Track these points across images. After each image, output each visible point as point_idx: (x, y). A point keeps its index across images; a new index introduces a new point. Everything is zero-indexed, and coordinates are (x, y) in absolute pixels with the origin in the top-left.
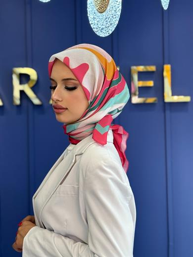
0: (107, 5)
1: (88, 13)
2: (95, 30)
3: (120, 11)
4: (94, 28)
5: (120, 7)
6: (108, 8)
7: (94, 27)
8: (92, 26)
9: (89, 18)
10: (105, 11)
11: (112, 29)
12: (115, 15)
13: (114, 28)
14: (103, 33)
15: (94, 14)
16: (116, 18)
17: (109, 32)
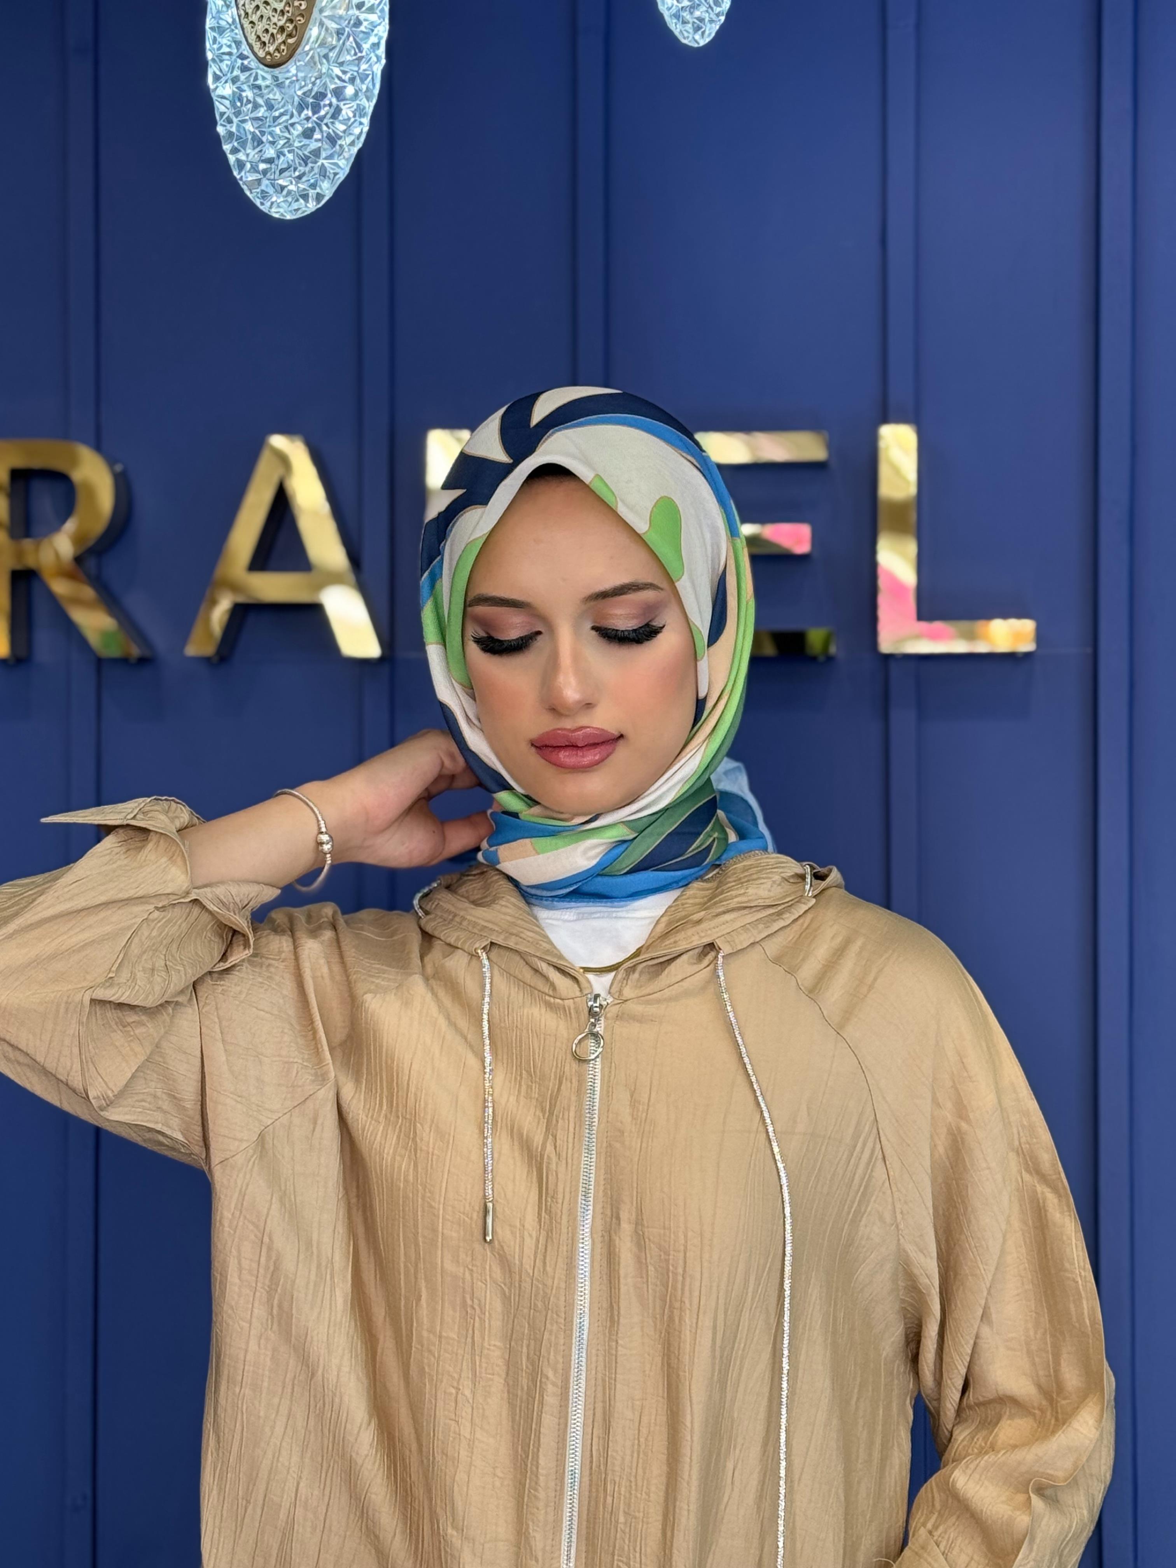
0: (307, 14)
1: (212, 69)
2: (245, 178)
3: (382, 51)
4: (241, 165)
5: (383, 31)
6: (314, 32)
7: (242, 156)
8: (227, 147)
9: (215, 98)
10: (292, 52)
11: (337, 170)
12: (352, 80)
13: (347, 160)
14: (290, 199)
15: (243, 77)
16: (356, 95)
17: (318, 190)
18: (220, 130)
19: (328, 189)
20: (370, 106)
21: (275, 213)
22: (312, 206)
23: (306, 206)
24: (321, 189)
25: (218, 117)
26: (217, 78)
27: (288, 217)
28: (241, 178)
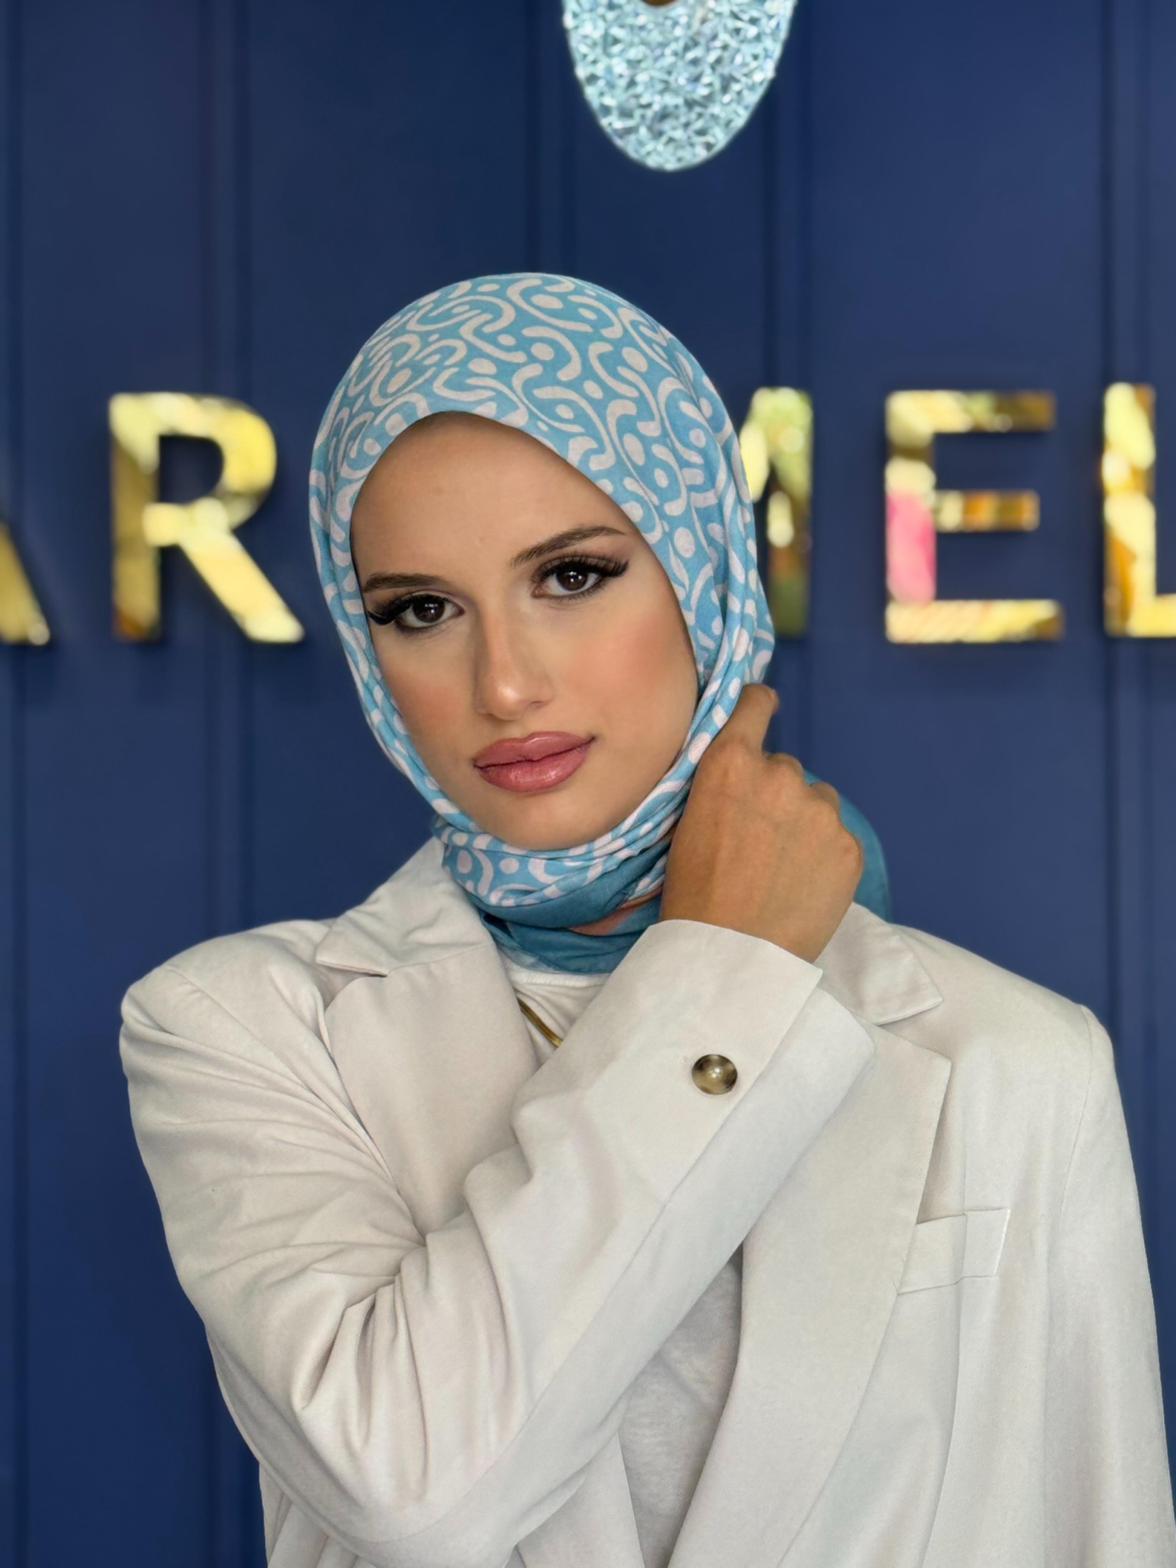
8: (590, 92)
9: (574, 39)
11: (733, 116)
12: (754, 21)
13: (746, 108)
14: (671, 147)
15: (611, 15)
16: (758, 38)
17: (709, 139)
18: (581, 72)
19: (720, 138)
20: (776, 49)
21: (652, 162)
22: (700, 154)
23: (694, 155)
24: (714, 136)
25: (577, 56)
26: (575, 15)
27: (671, 165)
28: (610, 124)
